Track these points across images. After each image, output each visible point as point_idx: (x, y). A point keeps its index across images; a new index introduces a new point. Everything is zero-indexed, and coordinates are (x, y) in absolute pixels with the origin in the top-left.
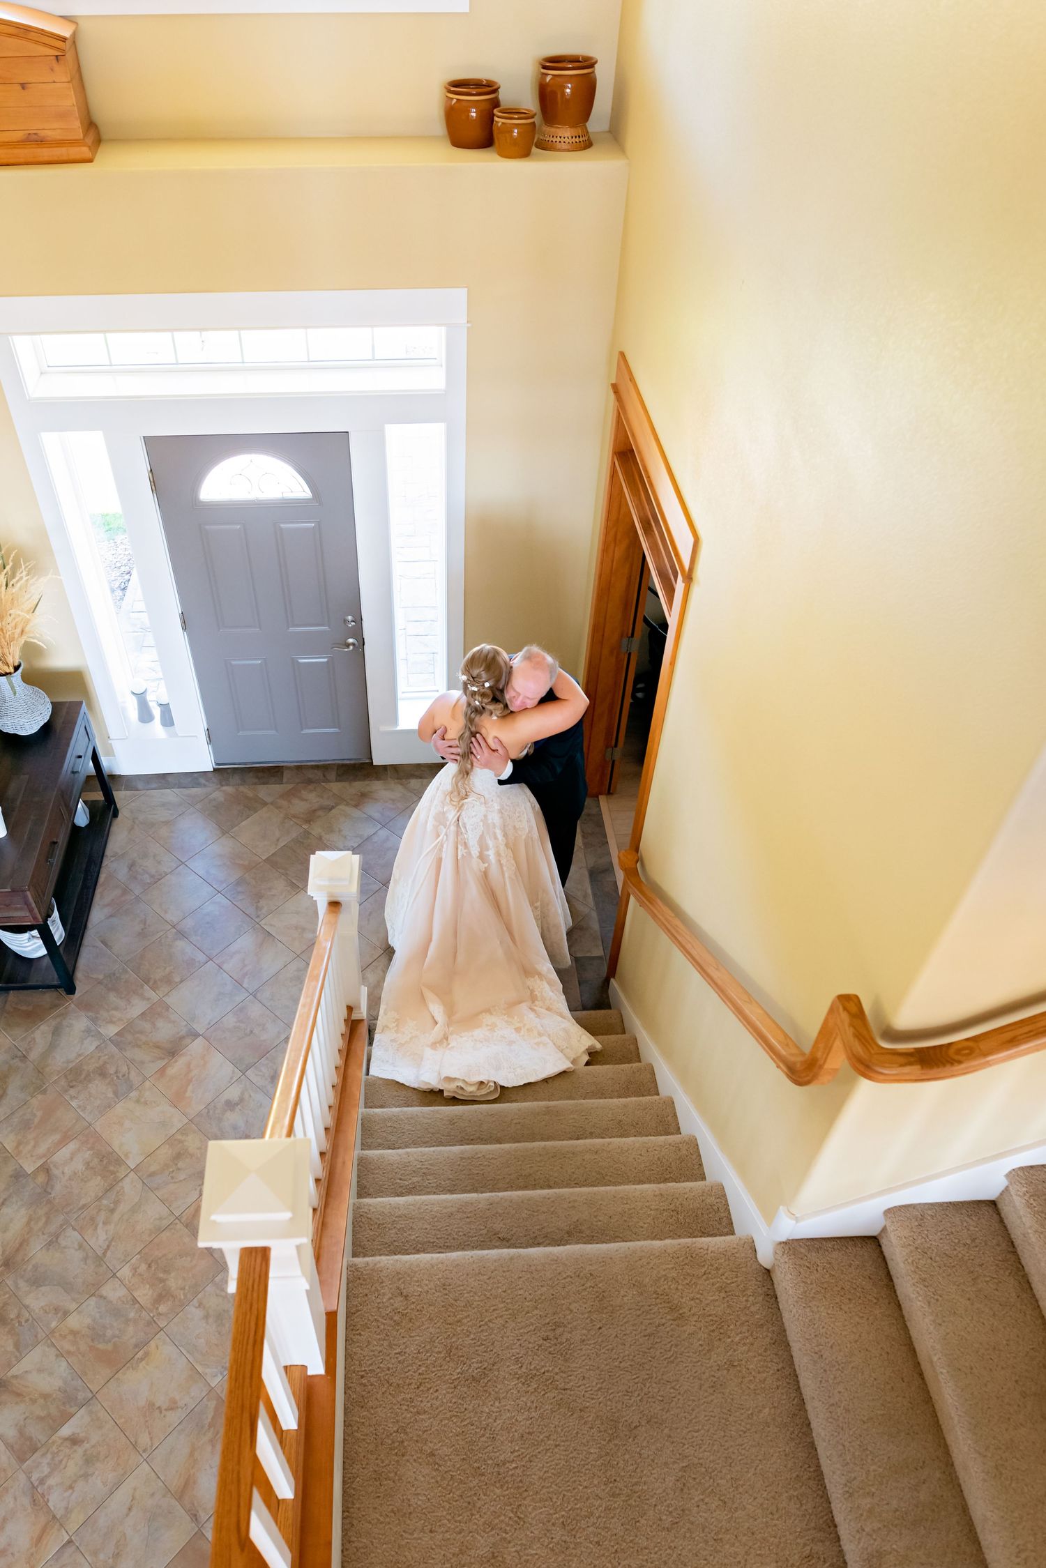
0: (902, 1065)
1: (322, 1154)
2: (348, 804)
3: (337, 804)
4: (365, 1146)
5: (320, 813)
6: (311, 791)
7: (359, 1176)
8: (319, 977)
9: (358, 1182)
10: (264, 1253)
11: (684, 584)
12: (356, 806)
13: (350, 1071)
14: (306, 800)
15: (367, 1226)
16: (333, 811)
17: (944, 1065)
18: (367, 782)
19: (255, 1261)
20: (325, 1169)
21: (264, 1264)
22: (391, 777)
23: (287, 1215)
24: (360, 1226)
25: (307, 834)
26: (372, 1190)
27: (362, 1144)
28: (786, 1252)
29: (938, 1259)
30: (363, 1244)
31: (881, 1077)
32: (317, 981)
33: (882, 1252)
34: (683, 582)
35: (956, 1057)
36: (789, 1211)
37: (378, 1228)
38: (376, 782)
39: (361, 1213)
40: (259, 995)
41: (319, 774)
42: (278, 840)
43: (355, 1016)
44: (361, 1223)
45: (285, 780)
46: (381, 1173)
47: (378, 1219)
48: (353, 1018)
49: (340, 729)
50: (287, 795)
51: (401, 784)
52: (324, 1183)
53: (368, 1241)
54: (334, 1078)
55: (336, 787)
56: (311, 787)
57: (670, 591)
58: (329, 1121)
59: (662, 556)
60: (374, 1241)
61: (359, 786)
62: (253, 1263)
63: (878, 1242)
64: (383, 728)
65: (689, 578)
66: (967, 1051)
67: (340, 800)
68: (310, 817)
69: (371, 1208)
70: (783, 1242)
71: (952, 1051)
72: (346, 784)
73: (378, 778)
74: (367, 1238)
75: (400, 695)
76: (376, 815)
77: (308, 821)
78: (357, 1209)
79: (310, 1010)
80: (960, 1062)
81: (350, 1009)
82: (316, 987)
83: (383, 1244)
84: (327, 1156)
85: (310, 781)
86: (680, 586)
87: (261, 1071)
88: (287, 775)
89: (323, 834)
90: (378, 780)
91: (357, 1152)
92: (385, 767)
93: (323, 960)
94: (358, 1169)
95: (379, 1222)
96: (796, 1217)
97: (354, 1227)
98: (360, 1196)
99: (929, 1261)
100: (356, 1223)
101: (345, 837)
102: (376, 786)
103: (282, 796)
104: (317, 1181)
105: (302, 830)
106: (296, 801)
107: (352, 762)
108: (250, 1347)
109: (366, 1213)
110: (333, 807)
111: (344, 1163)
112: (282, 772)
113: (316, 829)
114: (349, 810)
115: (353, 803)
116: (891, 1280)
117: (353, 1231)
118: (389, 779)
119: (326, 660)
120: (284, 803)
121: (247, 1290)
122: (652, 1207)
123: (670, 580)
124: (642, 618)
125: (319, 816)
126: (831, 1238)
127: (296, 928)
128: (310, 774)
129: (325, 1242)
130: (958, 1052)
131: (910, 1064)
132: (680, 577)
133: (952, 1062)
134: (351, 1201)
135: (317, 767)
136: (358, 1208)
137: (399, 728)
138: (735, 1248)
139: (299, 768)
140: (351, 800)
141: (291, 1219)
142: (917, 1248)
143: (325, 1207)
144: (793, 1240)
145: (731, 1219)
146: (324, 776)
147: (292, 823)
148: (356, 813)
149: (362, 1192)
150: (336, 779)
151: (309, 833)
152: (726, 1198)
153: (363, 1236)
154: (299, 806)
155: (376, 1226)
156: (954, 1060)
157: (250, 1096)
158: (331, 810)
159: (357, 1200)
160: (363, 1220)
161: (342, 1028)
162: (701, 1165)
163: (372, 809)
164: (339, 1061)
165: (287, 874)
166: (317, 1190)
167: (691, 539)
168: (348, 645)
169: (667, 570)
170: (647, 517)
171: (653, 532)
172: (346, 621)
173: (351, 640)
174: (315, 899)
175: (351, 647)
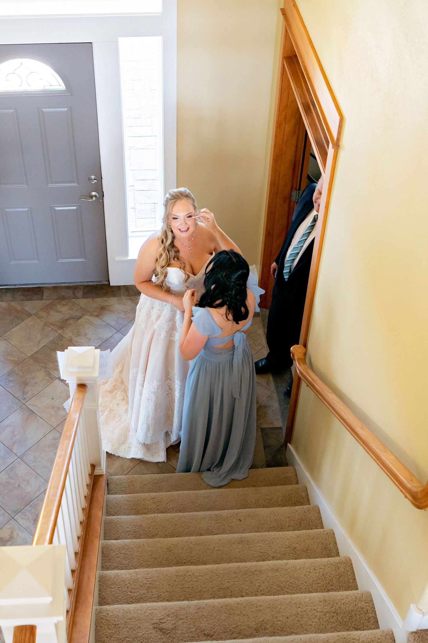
1: (73, 571)
2: (91, 315)
3: (83, 315)
4: (104, 567)
5: (71, 321)
6: (64, 305)
7: (100, 590)
8: (71, 437)
9: (99, 594)
10: (31, 630)
11: (333, 150)
12: (97, 316)
13: (93, 512)
14: (61, 312)
15: (106, 626)
16: (81, 320)
18: (106, 299)
19: (25, 635)
20: (75, 582)
21: (31, 637)
22: (123, 295)
23: (48, 599)
24: (101, 627)
25: (61, 337)
26: (109, 600)
27: (102, 567)
28: (416, 639)
30: (103, 639)
32: (70, 440)
34: (333, 148)
36: (417, 608)
37: (115, 627)
38: (112, 298)
39: (102, 617)
40: (24, 458)
41: (70, 292)
42: (39, 342)
43: (97, 472)
44: (101, 624)
45: (45, 297)
46: (116, 587)
47: (115, 621)
48: (95, 474)
49: (85, 259)
50: (47, 308)
52: (74, 592)
53: (107, 637)
54: (82, 517)
55: (83, 302)
56: (63, 302)
57: (324, 154)
58: (77, 547)
59: (319, 131)
60: (111, 637)
61: (99, 301)
62: (23, 637)
64: (117, 258)
65: (337, 146)
67: (85, 311)
68: (63, 325)
69: (109, 612)
70: (414, 632)
72: (90, 300)
73: (114, 296)
74: (105, 635)
75: (130, 234)
76: (113, 323)
77: (62, 328)
78: (98, 614)
79: (64, 460)
81: (93, 466)
82: (68, 444)
83: (118, 640)
84: (76, 574)
85: (63, 298)
86: (331, 151)
87: (26, 516)
88: (46, 294)
89: (73, 337)
90: (113, 297)
91: (99, 572)
92: (119, 287)
93: (73, 425)
94: (99, 585)
95: (115, 623)
96: (423, 612)
97: (96, 627)
98: (100, 604)
100: (98, 624)
101: (89, 339)
102: (113, 301)
103: (42, 309)
104: (69, 590)
105: (57, 334)
106: (52, 313)
107: (94, 284)
109: (105, 616)
110: (80, 318)
111: (89, 578)
112: (43, 292)
113: (68, 334)
114: (92, 319)
115: (95, 314)
117: (96, 630)
118: (122, 296)
119: (75, 208)
120: (44, 314)
122: (318, 610)
123: (324, 147)
124: (307, 176)
125: (71, 324)
127: (53, 407)
128: (63, 293)
129: (75, 636)
132: (331, 145)
134: (94, 608)
135: (68, 288)
136: (100, 612)
137: (129, 258)
138: (379, 639)
139: (56, 288)
140: (94, 311)
141: (52, 603)
143: (75, 611)
144: (421, 630)
145: (377, 619)
146: (74, 294)
147: (50, 329)
148: (97, 321)
149: (102, 601)
150: (83, 296)
151: (62, 336)
152: (373, 603)
153: (103, 633)
154: (55, 317)
155: (113, 626)
157: (18, 534)
158: (79, 319)
159: (98, 607)
160: (103, 622)
161: (87, 480)
162: (354, 579)
163: (110, 318)
164: (85, 504)
165: (46, 367)
166: (69, 597)
167: (338, 118)
168: (92, 197)
169: (322, 140)
170: (307, 102)
171: (312, 113)
172: (90, 179)
173: (94, 193)
174: (68, 383)
175: (94, 198)
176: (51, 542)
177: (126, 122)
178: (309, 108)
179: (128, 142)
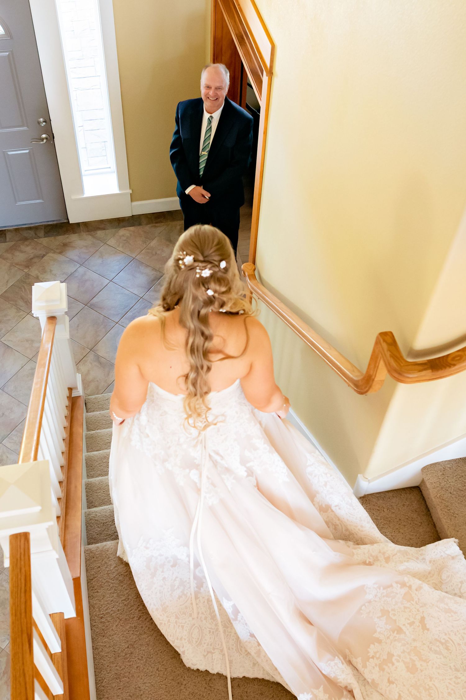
0: (420, 371)
1: (60, 483)
2: (55, 252)
3: (47, 253)
4: (89, 476)
5: (35, 260)
6: (27, 246)
7: (87, 496)
8: (46, 365)
9: (87, 499)
10: (26, 536)
11: (267, 77)
12: (60, 253)
13: (74, 430)
14: (25, 252)
15: (95, 525)
16: (45, 258)
17: (445, 368)
18: (66, 236)
19: (20, 541)
20: (63, 491)
21: (26, 543)
22: (83, 231)
23: (38, 508)
24: (91, 527)
25: (27, 276)
26: (97, 503)
27: (88, 476)
29: (455, 493)
30: (94, 537)
31: (409, 380)
32: (45, 367)
33: (422, 495)
34: (267, 76)
35: (453, 362)
36: (364, 477)
37: (103, 526)
38: (73, 235)
39: (91, 518)
41: (32, 233)
42: (7, 282)
43: (74, 394)
44: (91, 524)
45: (8, 239)
46: (102, 492)
47: (103, 520)
48: (73, 396)
49: (43, 200)
50: (12, 249)
51: (91, 235)
52: (64, 501)
53: (97, 534)
54: (65, 435)
55: (45, 241)
56: (26, 243)
57: (259, 83)
58: (63, 462)
59: (253, 60)
60: (101, 534)
61: (61, 239)
62: (19, 542)
63: (420, 489)
64: (73, 197)
65: (271, 73)
66: (459, 358)
67: (49, 250)
68: (29, 263)
69: (97, 514)
71: (449, 359)
72: (52, 238)
73: (74, 233)
74: (96, 533)
75: (83, 172)
76: (76, 258)
77: (27, 267)
78: (87, 515)
79: (41, 386)
80: (454, 365)
81: (70, 389)
82: (44, 372)
83: (107, 535)
84: (63, 485)
85: (26, 239)
86: (265, 79)
88: (9, 236)
89: (39, 274)
90: (74, 234)
91: (85, 480)
92: (78, 224)
93: (47, 354)
94: (86, 491)
95: (103, 522)
96: (369, 480)
97: (87, 527)
98: (89, 507)
99: (450, 495)
100: (88, 524)
101: (55, 275)
102: (73, 238)
103: (7, 251)
104: (59, 499)
105: (24, 273)
106: (17, 253)
107: (55, 223)
108: (23, 595)
109: (94, 517)
110: (44, 256)
111: (76, 487)
112: (5, 234)
113: (34, 272)
114: (55, 256)
115: (58, 251)
116: (429, 511)
117: (87, 530)
118: (82, 232)
119: (28, 151)
120: (9, 256)
121: (17, 560)
123: (259, 76)
124: (245, 105)
125: (35, 263)
126: (391, 490)
127: (27, 341)
128: (25, 234)
129: (68, 537)
130: (453, 359)
131: (425, 369)
132: (265, 73)
133: (450, 365)
134: (83, 511)
135: (30, 228)
136: (88, 515)
137: (85, 196)
139: (17, 230)
140: (57, 249)
141: (41, 511)
142: (442, 488)
143: (65, 516)
146: (36, 234)
147: (16, 269)
148: (61, 258)
149: (90, 504)
150: (44, 235)
151: (29, 275)
153: (94, 532)
154: (20, 257)
155: (102, 525)
156: (451, 364)
158: (43, 257)
159: (87, 510)
160: (93, 522)
161: (66, 402)
163: (72, 254)
164: (66, 424)
165: (16, 304)
166: (59, 505)
167: (270, 46)
168: (43, 140)
169: (257, 69)
170: (241, 33)
171: (246, 43)
172: (39, 123)
173: (44, 136)
174: (38, 317)
175: (45, 141)
176: (35, 458)
177: (69, 65)
178: (243, 38)
179: (73, 84)
